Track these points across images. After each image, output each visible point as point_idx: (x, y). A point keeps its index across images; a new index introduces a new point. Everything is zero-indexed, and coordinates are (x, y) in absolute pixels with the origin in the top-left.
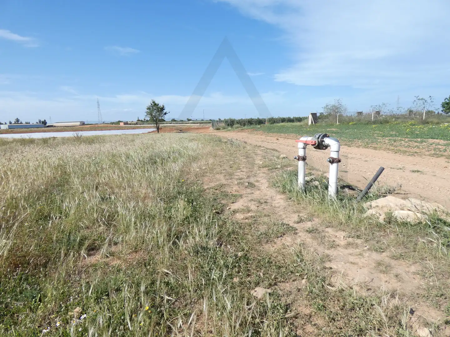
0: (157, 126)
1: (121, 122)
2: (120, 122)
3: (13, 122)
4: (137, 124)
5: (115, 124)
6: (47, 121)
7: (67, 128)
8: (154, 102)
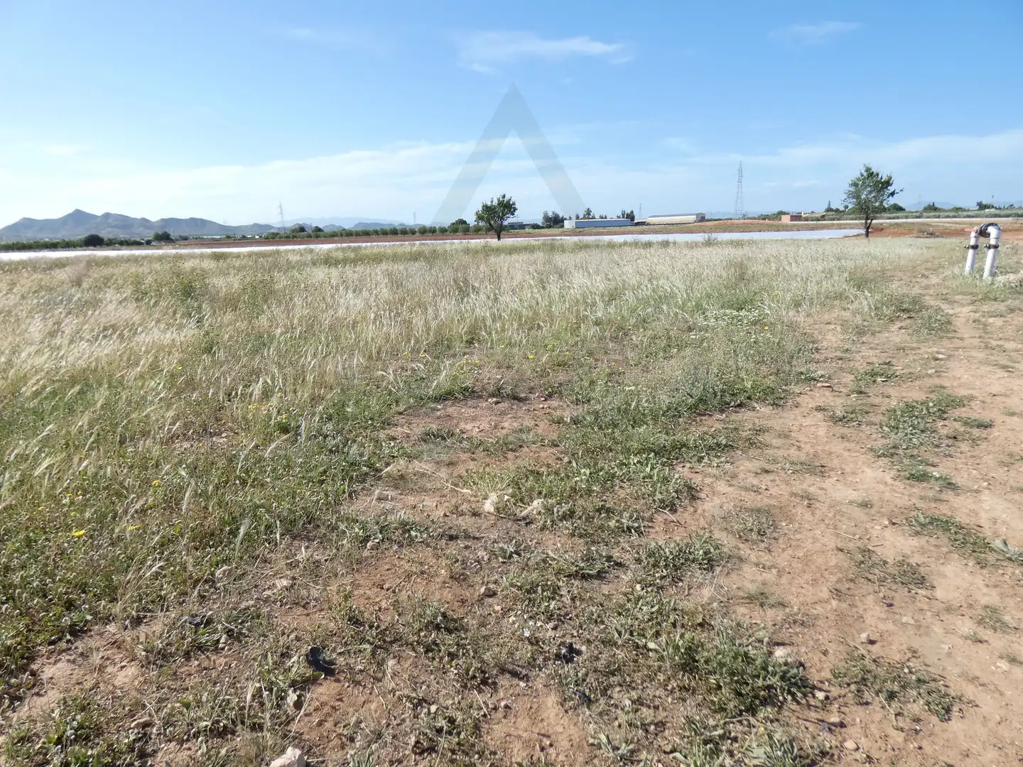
0: (866, 223)
1: (785, 213)
2: (782, 213)
3: (581, 216)
4: (823, 218)
5: (769, 219)
6: (635, 214)
7: (671, 227)
8: (868, 170)
